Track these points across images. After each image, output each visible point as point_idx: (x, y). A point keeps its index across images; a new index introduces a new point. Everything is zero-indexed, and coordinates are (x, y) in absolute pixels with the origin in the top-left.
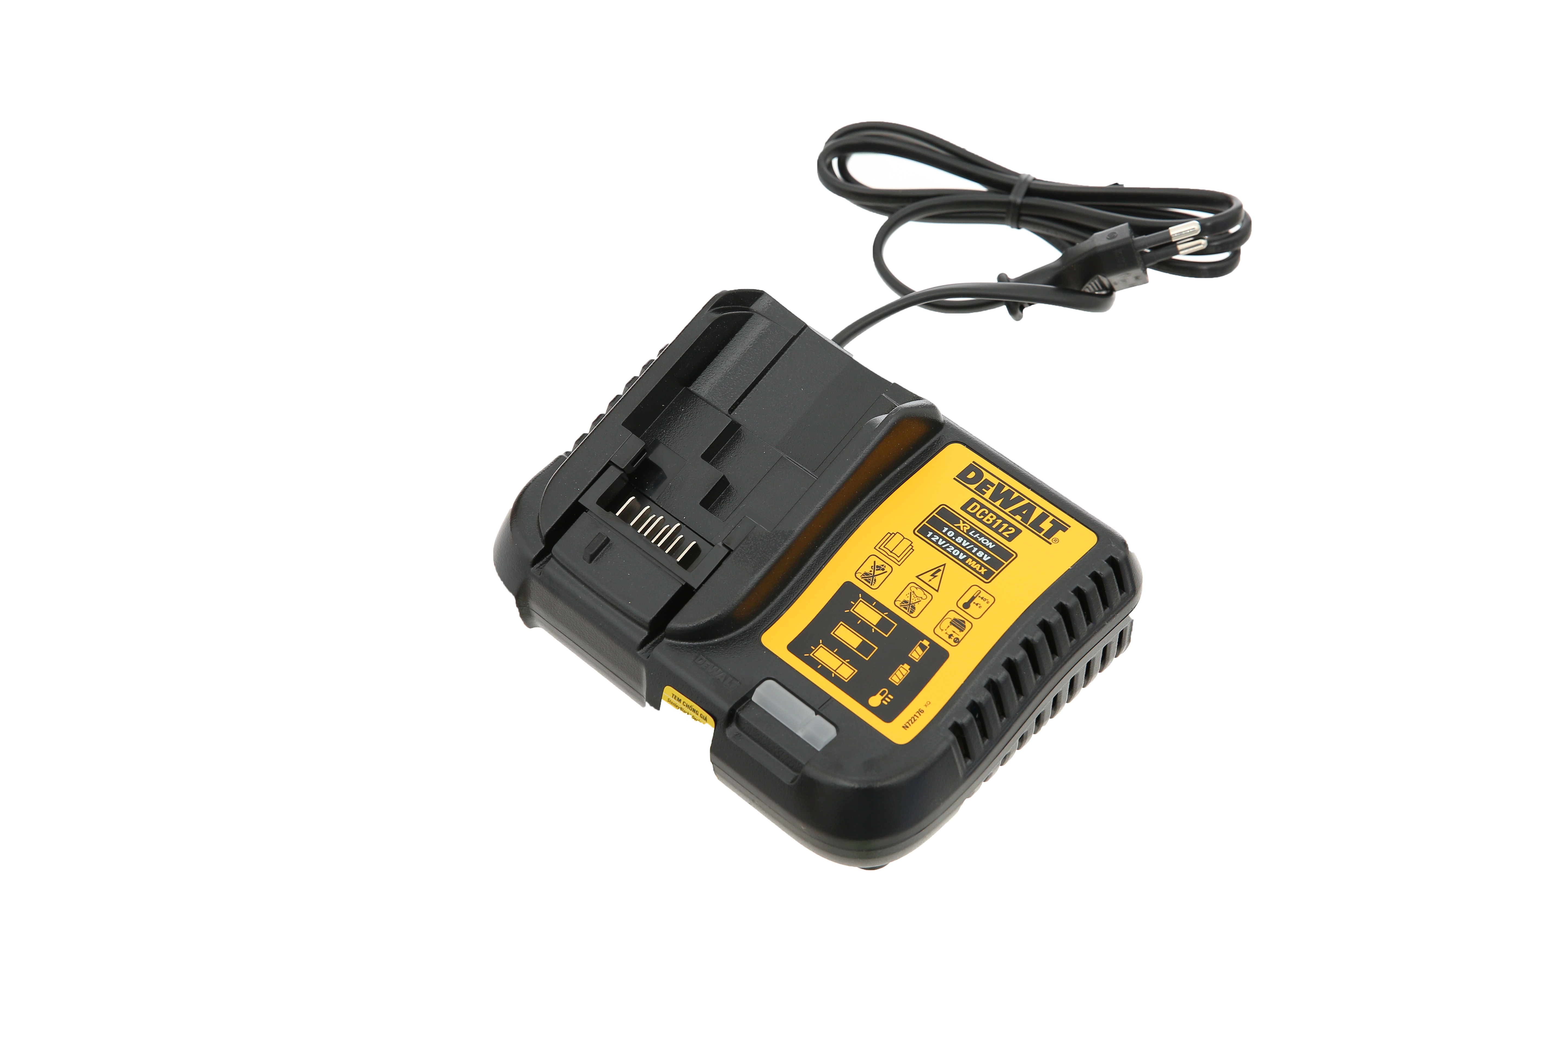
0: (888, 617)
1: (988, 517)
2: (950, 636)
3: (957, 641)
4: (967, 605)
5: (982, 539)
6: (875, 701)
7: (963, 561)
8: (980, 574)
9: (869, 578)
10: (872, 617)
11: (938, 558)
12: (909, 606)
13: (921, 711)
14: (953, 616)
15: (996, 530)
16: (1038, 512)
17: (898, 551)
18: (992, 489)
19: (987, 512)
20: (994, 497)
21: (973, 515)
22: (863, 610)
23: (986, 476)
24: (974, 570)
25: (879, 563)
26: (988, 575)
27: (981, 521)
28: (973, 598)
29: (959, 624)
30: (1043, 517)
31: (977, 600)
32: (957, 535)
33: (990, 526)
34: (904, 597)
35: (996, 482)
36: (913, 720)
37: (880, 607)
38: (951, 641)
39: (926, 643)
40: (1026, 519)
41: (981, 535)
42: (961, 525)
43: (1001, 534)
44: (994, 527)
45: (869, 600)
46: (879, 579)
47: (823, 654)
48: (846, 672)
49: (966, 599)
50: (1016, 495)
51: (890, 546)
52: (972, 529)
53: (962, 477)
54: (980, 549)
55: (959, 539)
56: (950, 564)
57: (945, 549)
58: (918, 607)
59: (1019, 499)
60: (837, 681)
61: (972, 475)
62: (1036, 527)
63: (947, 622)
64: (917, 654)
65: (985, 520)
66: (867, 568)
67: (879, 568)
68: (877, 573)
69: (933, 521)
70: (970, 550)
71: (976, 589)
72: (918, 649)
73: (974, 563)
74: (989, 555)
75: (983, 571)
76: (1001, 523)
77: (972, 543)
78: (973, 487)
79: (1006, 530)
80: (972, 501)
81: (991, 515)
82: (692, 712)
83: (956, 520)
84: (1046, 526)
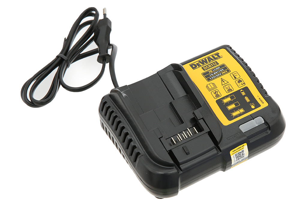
0: (231, 96)
1: (209, 66)
2: (242, 84)
3: (244, 83)
4: (235, 78)
5: (216, 69)
6: (253, 107)
7: (222, 74)
8: (227, 72)
9: (217, 96)
10: (229, 99)
11: (219, 79)
12: (230, 90)
13: (260, 99)
14: (237, 82)
15: (214, 66)
16: (211, 57)
17: (213, 87)
21: (207, 69)
22: (225, 101)
23: (195, 63)
24: (225, 73)
25: (214, 92)
26: (228, 71)
27: (210, 68)
28: (234, 76)
29: (240, 81)
30: (213, 56)
31: (235, 75)
32: (213, 73)
33: (212, 67)
34: (227, 90)
35: (198, 62)
36: (261, 101)
37: (227, 97)
38: (244, 85)
39: (241, 90)
40: (212, 59)
41: (215, 69)
42: (210, 72)
45: (224, 98)
46: (219, 93)
47: (234, 114)
48: (242, 111)
50: (204, 60)
51: (210, 88)
52: (212, 70)
53: (193, 68)
54: (219, 70)
55: (215, 73)
56: (222, 77)
57: (216, 77)
58: (231, 88)
59: (206, 59)
60: (243, 113)
61: (194, 66)
62: (215, 58)
63: (238, 84)
64: (243, 94)
66: (214, 95)
67: (216, 92)
68: (217, 93)
69: (206, 77)
70: (219, 72)
71: (231, 75)
72: (242, 93)
73: (223, 72)
74: (222, 69)
75: (226, 71)
76: (212, 64)
77: (217, 71)
79: (215, 64)
80: (202, 68)
81: (208, 66)
82: (240, 149)
83: (208, 73)
84: (216, 57)
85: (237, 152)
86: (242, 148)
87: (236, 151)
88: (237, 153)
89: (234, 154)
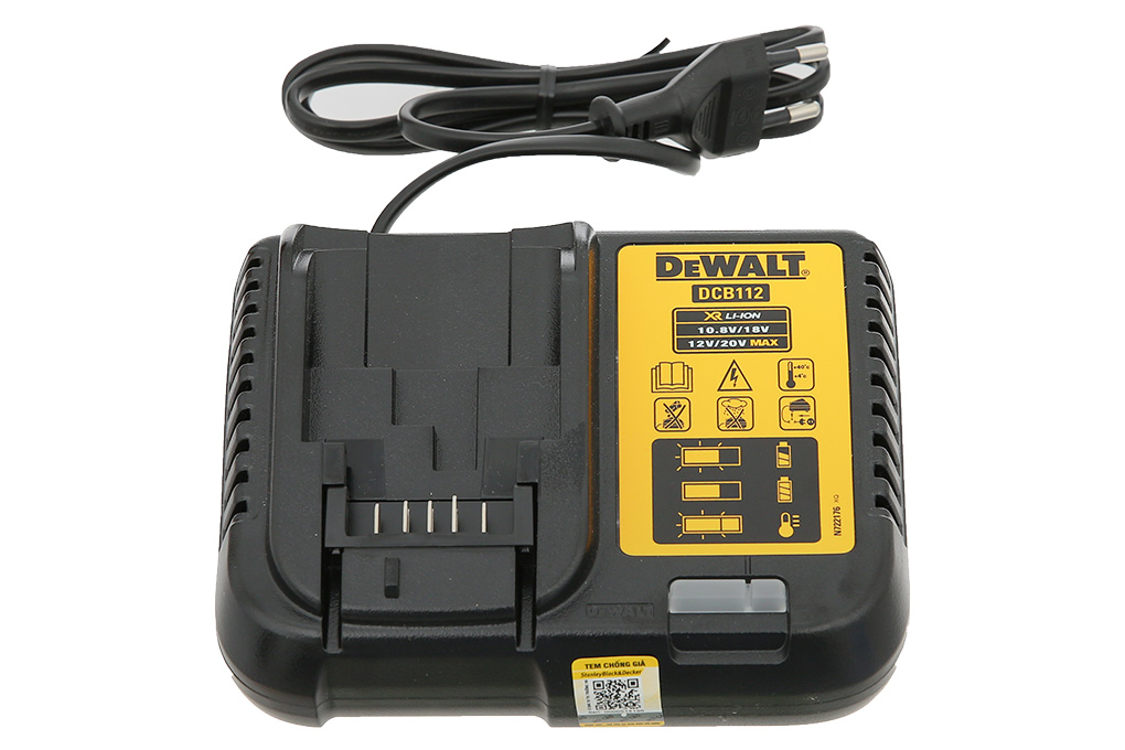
0: (727, 447)
1: (726, 293)
2: (801, 422)
3: (812, 422)
4: (791, 384)
5: (743, 315)
6: (786, 530)
7: (748, 345)
8: (774, 347)
9: (673, 423)
10: (711, 457)
11: (724, 361)
12: (737, 422)
13: (837, 510)
14: (786, 402)
15: (745, 299)
16: (763, 259)
17: (678, 379)
18: (701, 266)
19: (720, 290)
20: (711, 272)
21: (711, 300)
22: (692, 457)
23: (683, 258)
24: (766, 347)
25: (670, 403)
26: (783, 344)
27: (722, 300)
28: (790, 373)
29: (800, 405)
30: (772, 259)
31: (796, 372)
32: (718, 328)
33: (736, 299)
34: (724, 418)
35: (697, 257)
36: (837, 523)
37: (708, 443)
38: (806, 426)
39: (784, 444)
40: (759, 271)
41: (739, 313)
42: (710, 316)
43: (753, 300)
44: (740, 297)
45: (692, 443)
46: (684, 417)
47: (693, 525)
48: (732, 524)
49: (785, 378)
50: (727, 257)
51: (666, 379)
52: (724, 313)
53: (662, 274)
54: (751, 326)
55: (723, 330)
56: (741, 358)
57: (719, 347)
58: (747, 417)
59: (734, 259)
60: (732, 538)
61: (669, 266)
62: (774, 272)
63: (787, 413)
64: (784, 460)
65: (726, 297)
66: (662, 416)
67: (674, 407)
68: (676, 413)
69: (681, 330)
70: (743, 332)
71: (784, 365)
72: (781, 455)
73: (759, 341)
74: (765, 325)
75: (774, 342)
76: (743, 290)
77: (738, 326)
78: (682, 275)
79: (754, 293)
80: (695, 289)
81: (725, 289)
82: (621, 669)
83: (700, 315)
84: (783, 265)
85: (604, 674)
86: (632, 668)
87: (602, 670)
88: (606, 679)
89: (590, 680)
